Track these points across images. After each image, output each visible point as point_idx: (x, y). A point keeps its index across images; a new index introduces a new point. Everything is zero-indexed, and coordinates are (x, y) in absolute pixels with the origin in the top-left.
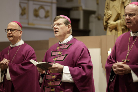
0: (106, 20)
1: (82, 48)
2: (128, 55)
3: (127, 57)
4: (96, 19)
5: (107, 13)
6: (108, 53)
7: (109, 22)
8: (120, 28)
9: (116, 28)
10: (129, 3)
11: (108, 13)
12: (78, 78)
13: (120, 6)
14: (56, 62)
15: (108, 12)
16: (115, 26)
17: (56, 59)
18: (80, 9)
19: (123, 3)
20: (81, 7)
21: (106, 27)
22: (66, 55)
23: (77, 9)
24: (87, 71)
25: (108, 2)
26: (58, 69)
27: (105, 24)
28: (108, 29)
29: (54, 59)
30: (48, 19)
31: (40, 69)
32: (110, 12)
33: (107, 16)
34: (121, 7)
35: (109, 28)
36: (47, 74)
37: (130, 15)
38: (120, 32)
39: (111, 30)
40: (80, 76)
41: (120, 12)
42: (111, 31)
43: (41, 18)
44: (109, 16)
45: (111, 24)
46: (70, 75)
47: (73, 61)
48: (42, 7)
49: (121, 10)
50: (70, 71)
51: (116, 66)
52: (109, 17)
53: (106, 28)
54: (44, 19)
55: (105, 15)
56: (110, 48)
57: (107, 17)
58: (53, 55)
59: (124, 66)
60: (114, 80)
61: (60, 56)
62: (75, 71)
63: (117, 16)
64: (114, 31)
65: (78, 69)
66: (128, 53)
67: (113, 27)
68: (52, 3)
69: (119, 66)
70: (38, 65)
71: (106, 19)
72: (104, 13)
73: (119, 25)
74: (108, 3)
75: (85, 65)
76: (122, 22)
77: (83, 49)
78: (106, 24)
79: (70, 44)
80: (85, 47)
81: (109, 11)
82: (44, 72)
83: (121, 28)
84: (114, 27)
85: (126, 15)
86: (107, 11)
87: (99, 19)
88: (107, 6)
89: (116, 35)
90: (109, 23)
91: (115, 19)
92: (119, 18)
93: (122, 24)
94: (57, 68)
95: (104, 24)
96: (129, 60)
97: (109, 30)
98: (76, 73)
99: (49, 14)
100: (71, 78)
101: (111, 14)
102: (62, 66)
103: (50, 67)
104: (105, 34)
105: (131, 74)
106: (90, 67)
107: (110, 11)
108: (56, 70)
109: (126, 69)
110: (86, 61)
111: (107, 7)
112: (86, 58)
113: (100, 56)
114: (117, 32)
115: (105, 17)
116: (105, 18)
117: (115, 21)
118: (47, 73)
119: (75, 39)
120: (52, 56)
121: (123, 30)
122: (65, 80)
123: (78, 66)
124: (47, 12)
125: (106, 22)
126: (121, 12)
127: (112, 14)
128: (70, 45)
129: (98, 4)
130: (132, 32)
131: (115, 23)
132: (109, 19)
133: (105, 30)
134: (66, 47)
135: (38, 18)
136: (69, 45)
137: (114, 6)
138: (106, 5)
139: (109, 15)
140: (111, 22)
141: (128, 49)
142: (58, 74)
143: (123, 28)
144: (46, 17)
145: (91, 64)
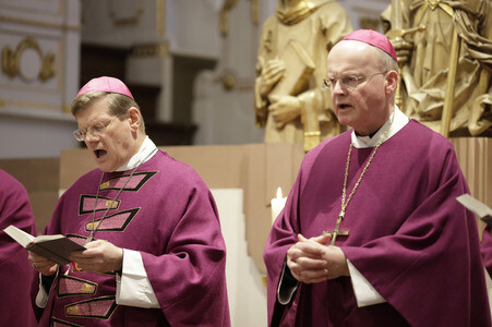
0: (264, 90)
1: (191, 188)
2: (342, 214)
3: (339, 221)
4: (218, 88)
5: (269, 66)
6: (270, 206)
7: (273, 96)
8: (312, 120)
9: (297, 120)
10: (344, 31)
11: (272, 66)
12: (174, 292)
13: (312, 42)
14: (96, 235)
15: (271, 62)
16: (293, 112)
17: (97, 224)
18: (163, 50)
19: (324, 32)
20: (167, 43)
21: (261, 114)
22: (134, 212)
23: (150, 50)
24: (207, 267)
25: (272, 28)
26: (105, 261)
27: (260, 104)
28: (270, 121)
29: (89, 226)
30: (53, 84)
31: (40, 259)
32: (277, 64)
33: (266, 77)
34: (317, 46)
35: (275, 117)
36: (65, 277)
37: (347, 80)
38: (312, 133)
39: (280, 125)
40: (182, 286)
41: (312, 65)
42: (281, 129)
43: (25, 80)
44: (273, 76)
45: (282, 106)
46: (145, 283)
47: (158, 233)
48: (30, 43)
49: (316, 58)
50: (147, 267)
51: (299, 251)
52: (276, 79)
53: (262, 119)
54: (37, 84)
55: (259, 73)
56: (279, 189)
57: (269, 82)
58: (85, 209)
59: (324, 253)
60: (294, 304)
61: (111, 214)
62: (163, 267)
63: (302, 78)
64: (291, 129)
65: (175, 262)
66: (343, 208)
67: (288, 114)
68: (65, 28)
69: (308, 252)
70: (32, 246)
71: (263, 86)
72: (258, 67)
73: (309, 109)
74: (270, 32)
75: (198, 248)
76: (320, 98)
77: (195, 190)
78: (264, 104)
79: (146, 171)
80: (200, 182)
81: (273, 58)
82: (53, 268)
83: (316, 119)
84: (293, 116)
85: (334, 81)
86: (266, 61)
87: (228, 88)
88: (268, 41)
89: (299, 142)
90: (275, 102)
91: (295, 88)
92: (311, 83)
93: (320, 104)
94: (100, 256)
95: (255, 103)
96: (346, 233)
97: (275, 125)
98: (167, 276)
99: (56, 67)
100: (150, 291)
101: (281, 68)
102: (119, 250)
103: (77, 254)
104: (260, 139)
105: (350, 277)
106: (218, 256)
107: (276, 60)
108: (98, 263)
109: (332, 264)
110: (203, 233)
111: (267, 44)
112: (202, 221)
113: (242, 217)
114: (300, 132)
115: (259, 80)
116: (260, 84)
117: (296, 93)
118: (66, 274)
119: (165, 154)
120: (82, 212)
121: (323, 126)
122: (127, 301)
123: (175, 252)
124: (49, 60)
125: (265, 97)
126: (315, 63)
127: (284, 71)
128: (149, 175)
129: (224, 35)
130: (357, 134)
131: (295, 101)
132: (274, 86)
133: (258, 126)
134: (133, 182)
135: (17, 82)
136: (143, 176)
137: (292, 43)
138: (265, 36)
139: (274, 72)
140: (283, 99)
141: (344, 196)
142: (104, 279)
143: (323, 118)
144: (44, 77)
145: (219, 244)
